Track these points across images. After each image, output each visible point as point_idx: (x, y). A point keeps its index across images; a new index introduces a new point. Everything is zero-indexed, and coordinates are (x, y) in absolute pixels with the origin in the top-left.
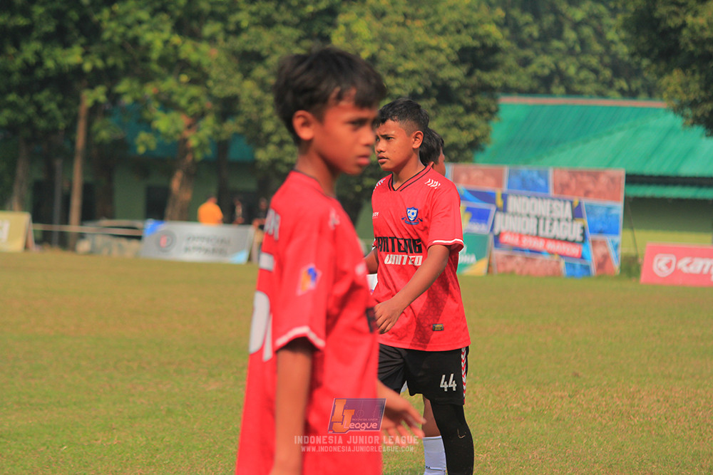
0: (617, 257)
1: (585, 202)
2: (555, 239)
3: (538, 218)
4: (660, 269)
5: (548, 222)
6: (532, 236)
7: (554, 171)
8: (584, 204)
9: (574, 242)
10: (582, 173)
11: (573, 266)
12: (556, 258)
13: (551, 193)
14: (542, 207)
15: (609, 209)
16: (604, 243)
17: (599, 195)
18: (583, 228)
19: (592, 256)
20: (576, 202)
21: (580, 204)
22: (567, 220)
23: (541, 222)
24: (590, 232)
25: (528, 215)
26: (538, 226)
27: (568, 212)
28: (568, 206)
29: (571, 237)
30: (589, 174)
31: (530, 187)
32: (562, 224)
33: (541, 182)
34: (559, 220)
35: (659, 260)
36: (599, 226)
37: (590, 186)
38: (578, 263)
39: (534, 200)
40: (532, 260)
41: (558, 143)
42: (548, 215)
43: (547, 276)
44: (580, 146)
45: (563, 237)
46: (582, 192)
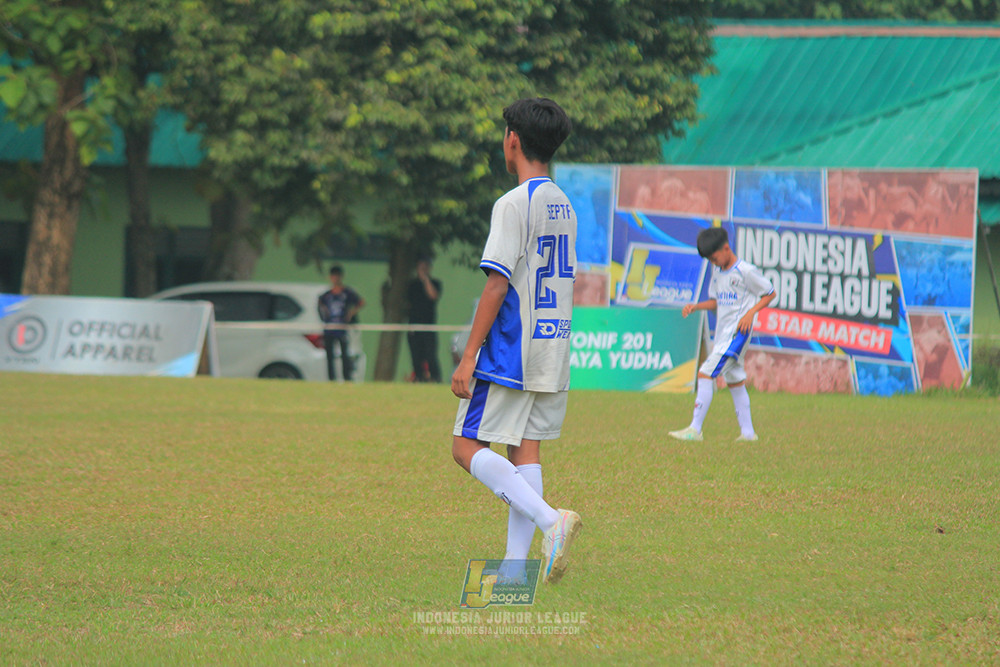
0: (965, 350)
1: (895, 237)
2: (835, 316)
3: (799, 275)
5: (820, 280)
6: (787, 310)
7: (831, 174)
8: (892, 241)
9: (875, 321)
10: (888, 177)
11: (873, 371)
12: (839, 354)
13: (826, 223)
14: (807, 251)
15: (949, 250)
17: (926, 223)
18: (894, 292)
20: (878, 241)
21: (886, 239)
22: (859, 276)
23: (807, 279)
24: (908, 303)
25: (779, 268)
26: (799, 290)
27: (862, 262)
28: (861, 244)
29: (869, 313)
30: (904, 179)
32: (849, 283)
33: (806, 199)
34: (843, 277)
36: (928, 289)
37: (908, 206)
38: (884, 364)
39: (788, 236)
40: (789, 359)
41: (831, 119)
42: (820, 267)
43: (819, 392)
44: (879, 122)
45: (853, 311)
46: (890, 218)
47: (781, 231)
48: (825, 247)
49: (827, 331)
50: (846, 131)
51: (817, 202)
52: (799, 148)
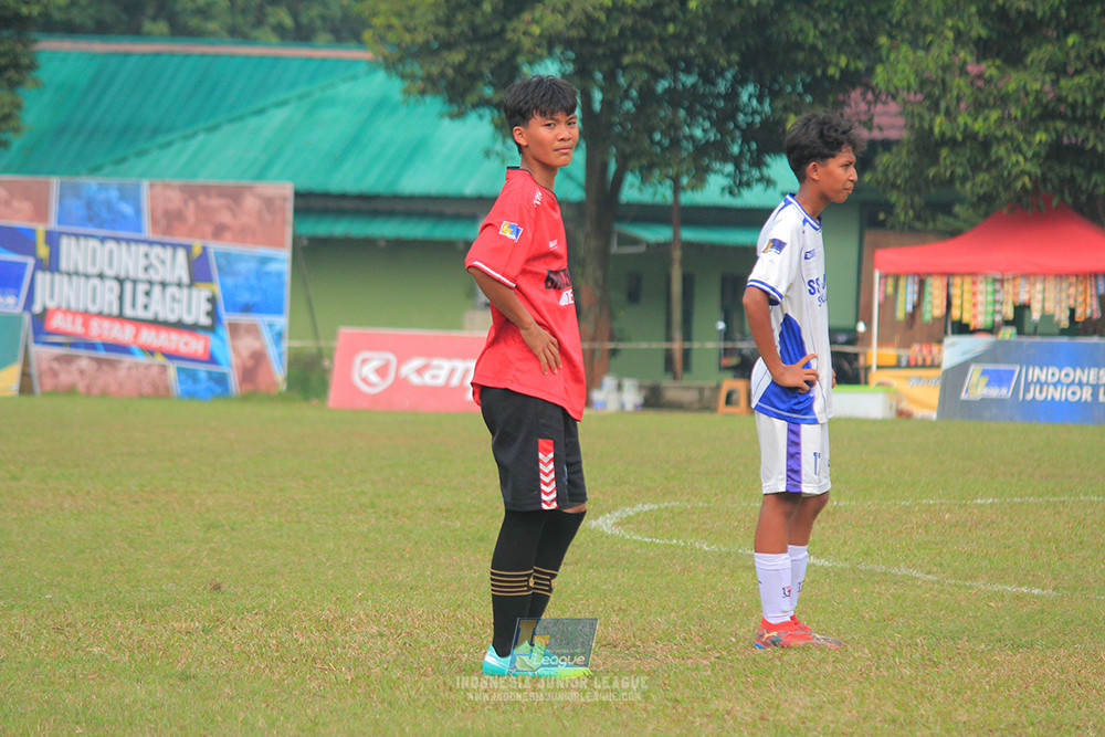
0: (280, 356)
1: (215, 247)
2: (156, 323)
3: (121, 281)
4: (365, 380)
5: (142, 288)
6: (109, 317)
7: (152, 186)
8: (212, 250)
9: (193, 328)
10: (207, 190)
11: (193, 376)
12: (160, 359)
13: (147, 233)
14: (128, 259)
15: (264, 260)
16: (253, 330)
17: (243, 234)
18: (212, 300)
19: (230, 355)
20: (197, 251)
21: (204, 249)
22: (179, 285)
23: (128, 287)
24: (226, 310)
25: (101, 276)
26: (121, 298)
27: (181, 271)
28: (181, 254)
29: (188, 319)
30: (222, 192)
31: (104, 221)
32: (172, 290)
33: (127, 209)
34: (164, 285)
35: (364, 361)
36: (245, 297)
37: (225, 217)
38: (202, 370)
39: (111, 245)
40: (111, 363)
41: (156, 132)
42: (141, 275)
43: (141, 396)
44: (201, 137)
45: (172, 318)
46: (208, 229)
47: (103, 240)
48: (146, 256)
49: (149, 337)
50: (169, 144)
51: (138, 212)
52: (123, 160)
